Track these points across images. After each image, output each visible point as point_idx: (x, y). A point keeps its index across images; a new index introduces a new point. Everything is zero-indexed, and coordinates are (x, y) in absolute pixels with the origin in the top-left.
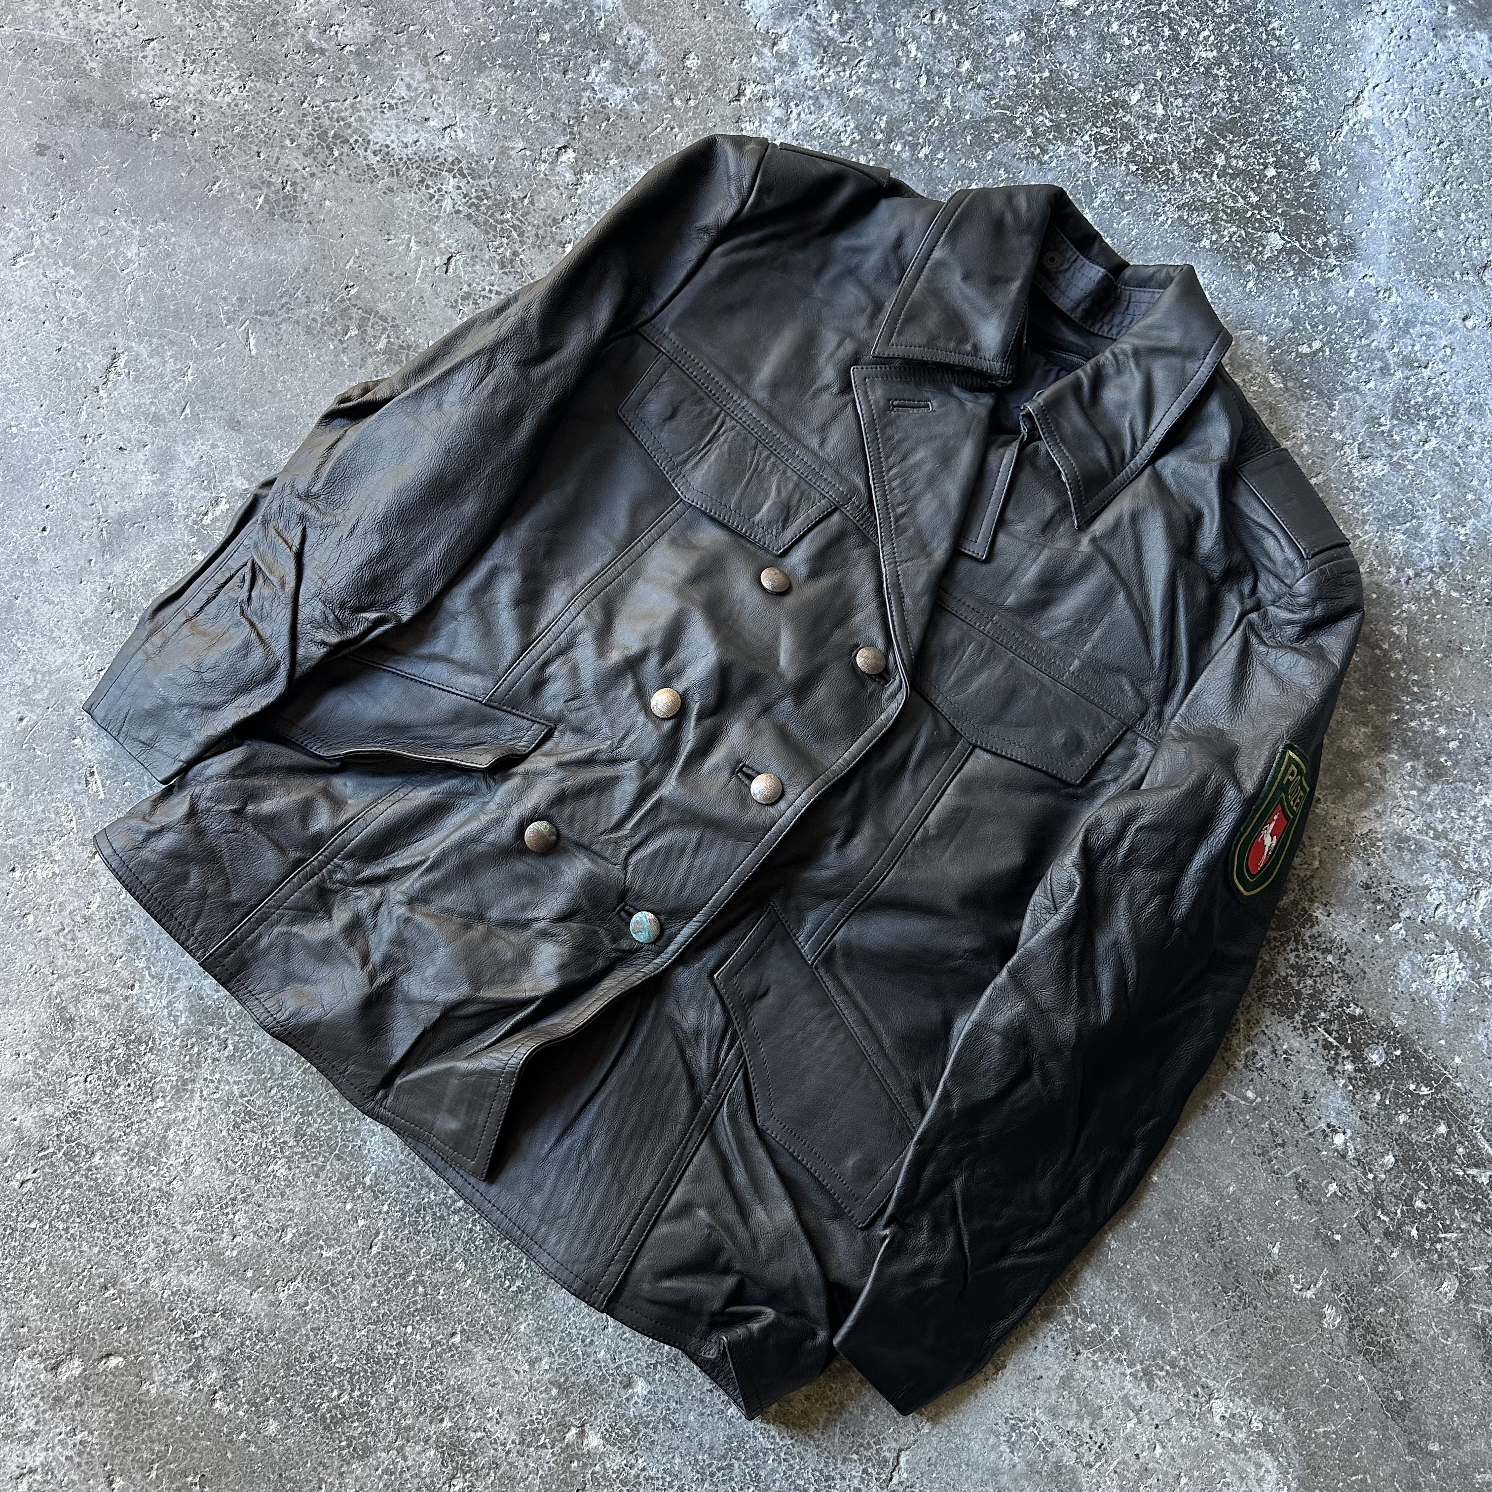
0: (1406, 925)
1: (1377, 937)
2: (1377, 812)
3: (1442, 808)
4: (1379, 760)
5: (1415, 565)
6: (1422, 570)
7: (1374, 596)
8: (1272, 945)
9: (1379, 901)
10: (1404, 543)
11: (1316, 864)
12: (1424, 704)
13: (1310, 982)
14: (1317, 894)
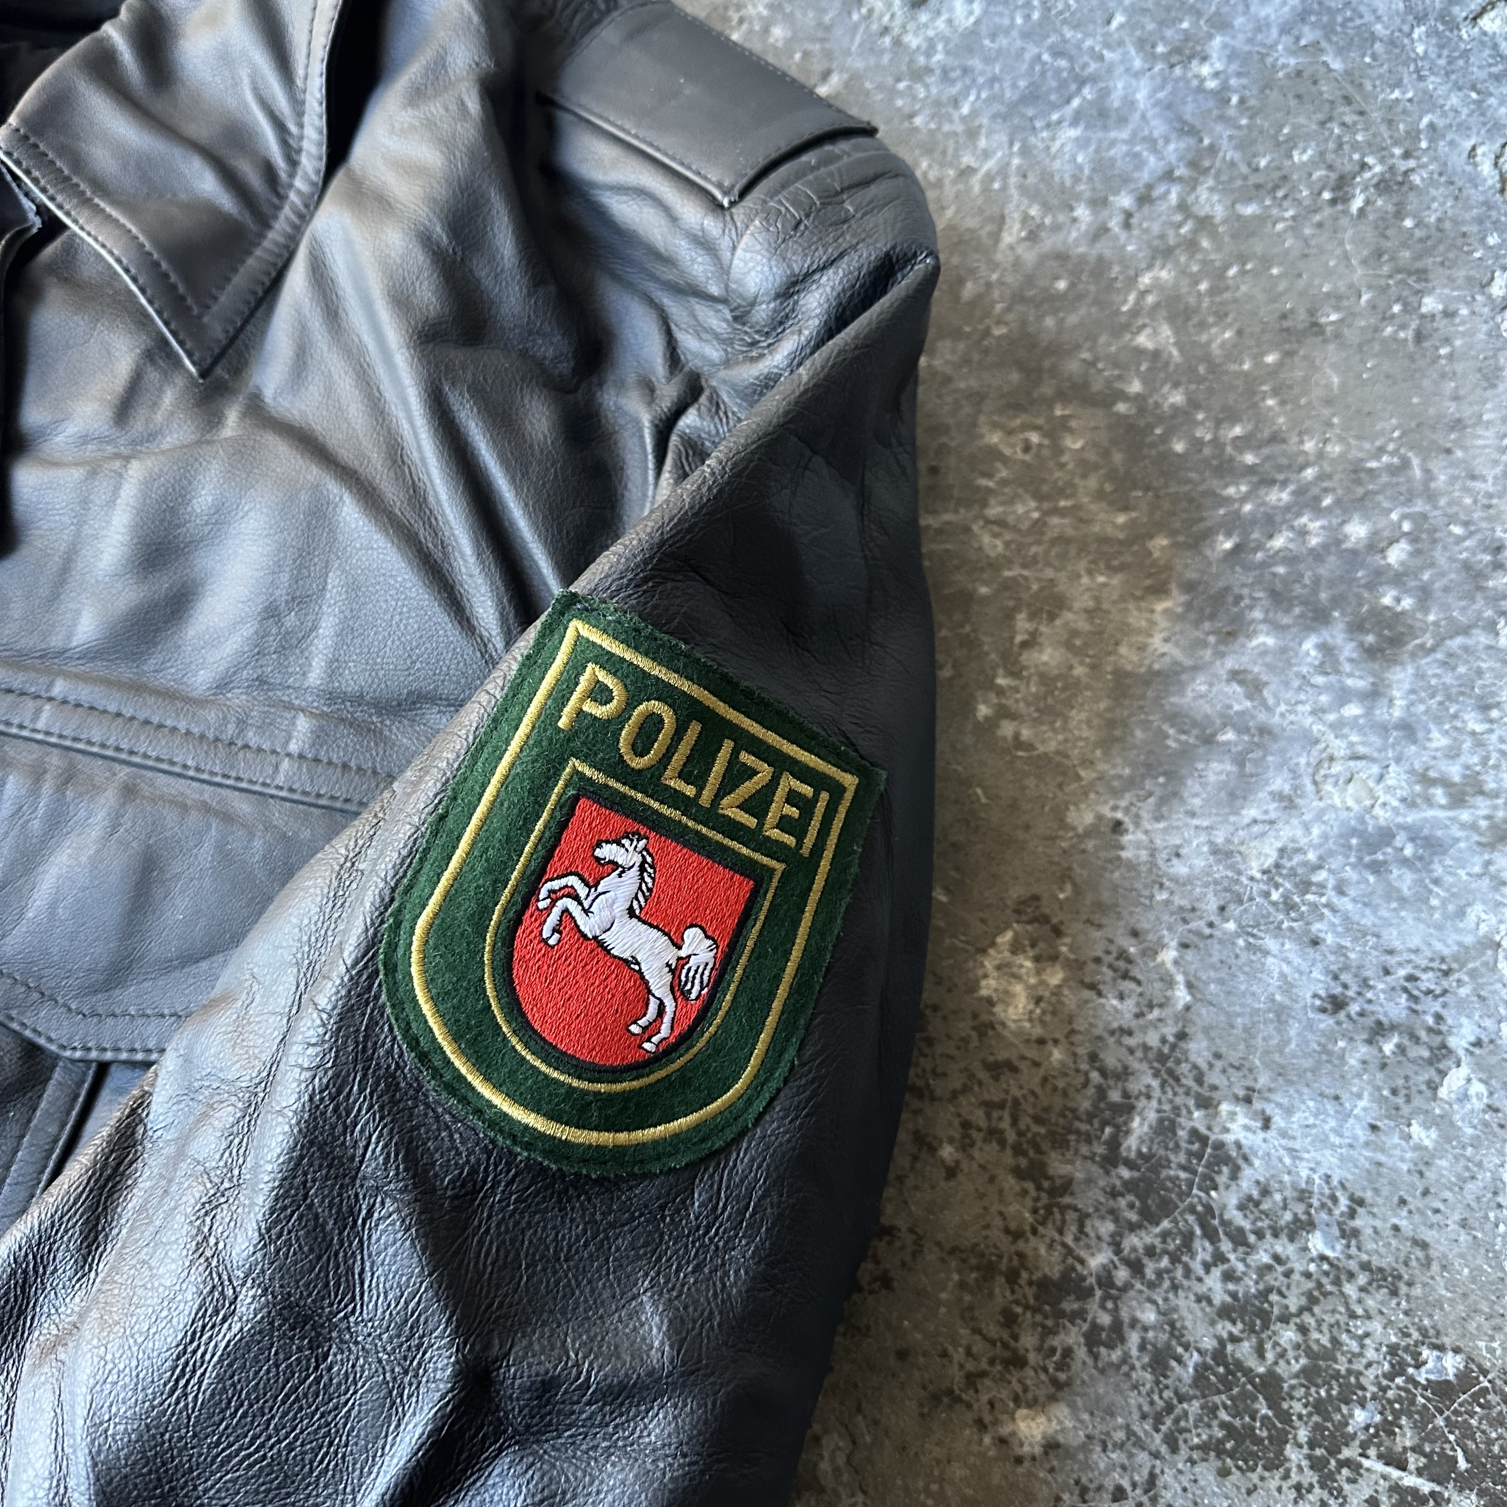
0: (1478, 1066)
1: (1416, 1129)
2: (1279, 797)
3: (1438, 720)
4: (1230, 663)
5: (1125, 180)
6: (1150, 187)
7: (1062, 285)
8: (1150, 1273)
9: (1379, 1030)
10: (1082, 143)
11: (1182, 996)
12: (1284, 484)
13: (1288, 1335)
14: (1214, 1078)
